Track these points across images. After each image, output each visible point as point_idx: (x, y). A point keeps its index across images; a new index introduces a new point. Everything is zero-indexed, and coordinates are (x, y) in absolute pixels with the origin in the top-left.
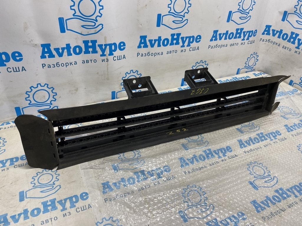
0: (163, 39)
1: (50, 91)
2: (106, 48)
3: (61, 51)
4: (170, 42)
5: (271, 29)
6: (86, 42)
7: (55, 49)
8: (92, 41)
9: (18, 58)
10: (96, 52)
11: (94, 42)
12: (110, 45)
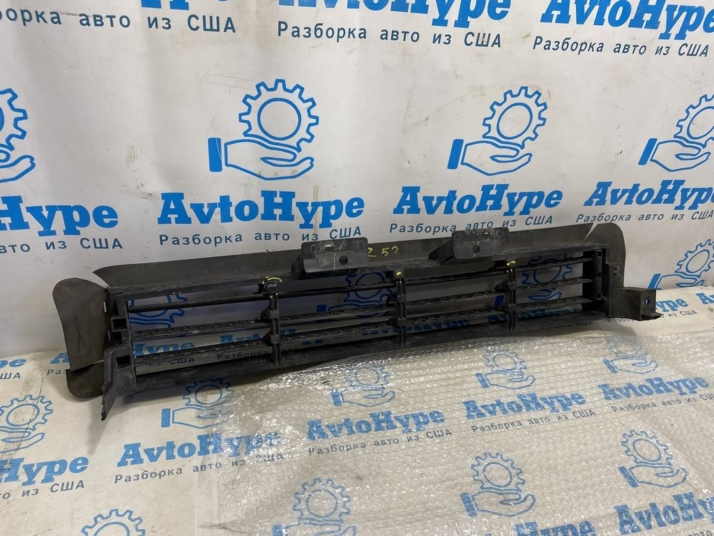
0: (459, 196)
2: (314, 211)
3: (206, 210)
4: (477, 204)
6: (268, 195)
7: (192, 206)
8: (282, 194)
9: (107, 221)
10: (291, 218)
11: (288, 196)
12: (326, 205)
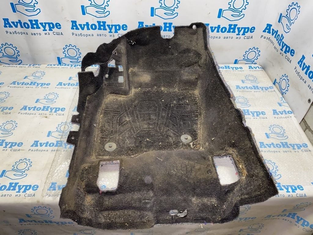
1: (77, 50)
5: (271, 28)
